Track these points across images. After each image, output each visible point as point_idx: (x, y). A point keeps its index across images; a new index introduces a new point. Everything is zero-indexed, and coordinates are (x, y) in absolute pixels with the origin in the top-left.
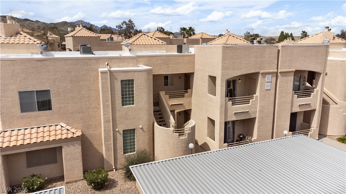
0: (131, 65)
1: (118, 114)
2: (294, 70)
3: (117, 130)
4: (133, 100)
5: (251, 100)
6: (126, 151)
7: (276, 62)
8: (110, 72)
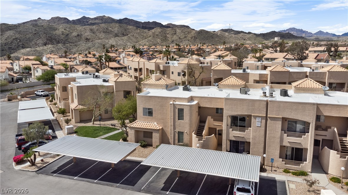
1: (176, 124)
2: (281, 117)
3: (175, 130)
4: (183, 118)
5: (246, 131)
6: (179, 142)
7: (265, 110)
8: (174, 104)
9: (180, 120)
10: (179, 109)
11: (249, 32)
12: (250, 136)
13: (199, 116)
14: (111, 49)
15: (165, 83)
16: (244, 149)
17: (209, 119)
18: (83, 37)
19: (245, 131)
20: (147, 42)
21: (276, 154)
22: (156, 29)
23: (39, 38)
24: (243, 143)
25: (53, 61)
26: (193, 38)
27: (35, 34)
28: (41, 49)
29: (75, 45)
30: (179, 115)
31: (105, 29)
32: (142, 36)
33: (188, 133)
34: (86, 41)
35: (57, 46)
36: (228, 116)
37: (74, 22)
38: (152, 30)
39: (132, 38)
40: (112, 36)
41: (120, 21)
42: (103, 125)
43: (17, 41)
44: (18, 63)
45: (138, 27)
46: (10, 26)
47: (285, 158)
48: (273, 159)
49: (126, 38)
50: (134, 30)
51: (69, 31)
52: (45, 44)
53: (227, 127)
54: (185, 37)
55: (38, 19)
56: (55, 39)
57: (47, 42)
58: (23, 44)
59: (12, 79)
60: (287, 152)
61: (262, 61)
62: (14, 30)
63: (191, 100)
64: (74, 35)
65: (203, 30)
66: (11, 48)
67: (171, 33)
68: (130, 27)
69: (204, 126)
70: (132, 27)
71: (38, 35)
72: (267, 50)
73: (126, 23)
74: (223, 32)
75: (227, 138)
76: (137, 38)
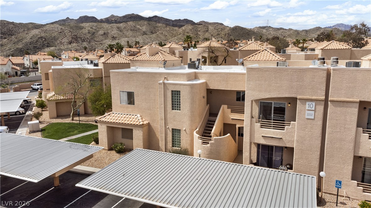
0: (182, 79)
1: (168, 116)
2: (358, 100)
3: (167, 127)
4: (180, 107)
5: (286, 127)
6: (174, 145)
7: (324, 88)
8: (164, 83)
9: (175, 109)
10: (172, 91)
11: (290, 29)
12: (293, 137)
13: (208, 105)
14: (136, 46)
15: (162, 58)
16: (282, 159)
17: (223, 109)
18: (109, 35)
19: (284, 128)
20: (177, 40)
21: (345, 171)
22: (187, 27)
23: (65, 36)
24: (281, 149)
25: (67, 55)
26: (227, 35)
27: (61, 32)
28: (65, 48)
29: (101, 44)
30: (172, 102)
31: (133, 26)
32: (172, 34)
33: (187, 131)
34: (113, 40)
35: (82, 44)
36: (253, 101)
37: (102, 21)
38: (183, 27)
39: (161, 36)
40: (140, 34)
41: (150, 19)
42: (85, 121)
43: (42, 40)
44: (28, 57)
45: (167, 25)
46: (37, 26)
47: (360, 179)
48: (340, 182)
49: (154, 35)
50: (164, 28)
51: (95, 30)
52: (70, 43)
53: (251, 121)
54: (218, 34)
55: (67, 18)
56: (81, 38)
57: (72, 41)
58: (48, 43)
59: (16, 73)
60: (366, 168)
61: (306, 50)
62: (40, 29)
63: (195, 79)
64: (100, 33)
65: (237, 26)
66: (36, 47)
67: (202, 30)
68: (160, 25)
69: (215, 122)
70: (161, 24)
71: (63, 33)
72: (312, 42)
73: (156, 21)
74: (260, 29)
75: (250, 139)
76: (166, 36)
